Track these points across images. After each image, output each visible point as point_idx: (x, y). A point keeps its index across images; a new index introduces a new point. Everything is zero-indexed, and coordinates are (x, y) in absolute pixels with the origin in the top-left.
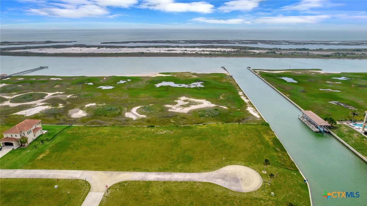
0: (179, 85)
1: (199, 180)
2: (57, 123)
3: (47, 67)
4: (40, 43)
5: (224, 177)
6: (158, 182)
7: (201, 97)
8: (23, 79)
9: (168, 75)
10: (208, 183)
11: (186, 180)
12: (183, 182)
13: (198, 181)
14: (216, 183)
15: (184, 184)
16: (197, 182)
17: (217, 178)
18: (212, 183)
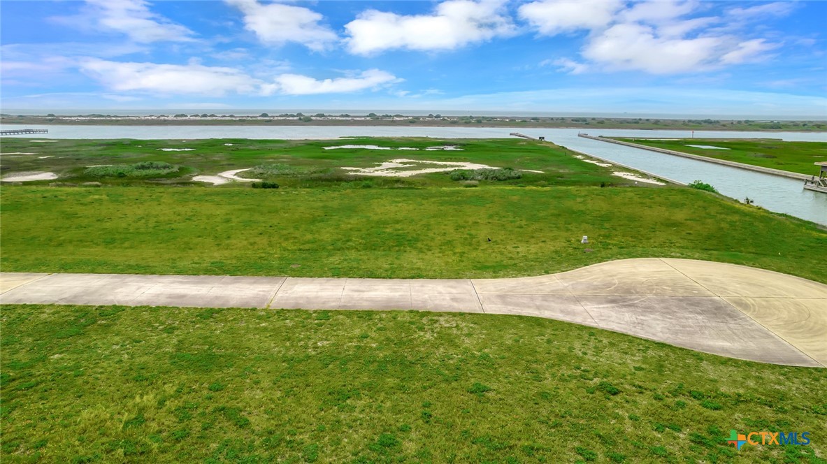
1: (455, 305)
5: (622, 297)
6: (161, 312)
7: (455, 158)
10: (520, 317)
11: (365, 304)
12: (338, 312)
13: (444, 310)
14: (578, 320)
15: (348, 321)
16: (440, 315)
17: (577, 300)
18: (551, 321)
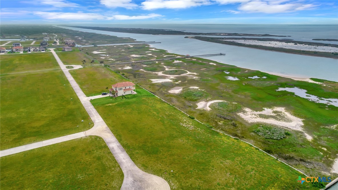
0: (307, 96)
2: (152, 92)
3: (224, 55)
4: (259, 35)
8: (195, 60)
9: (317, 83)
